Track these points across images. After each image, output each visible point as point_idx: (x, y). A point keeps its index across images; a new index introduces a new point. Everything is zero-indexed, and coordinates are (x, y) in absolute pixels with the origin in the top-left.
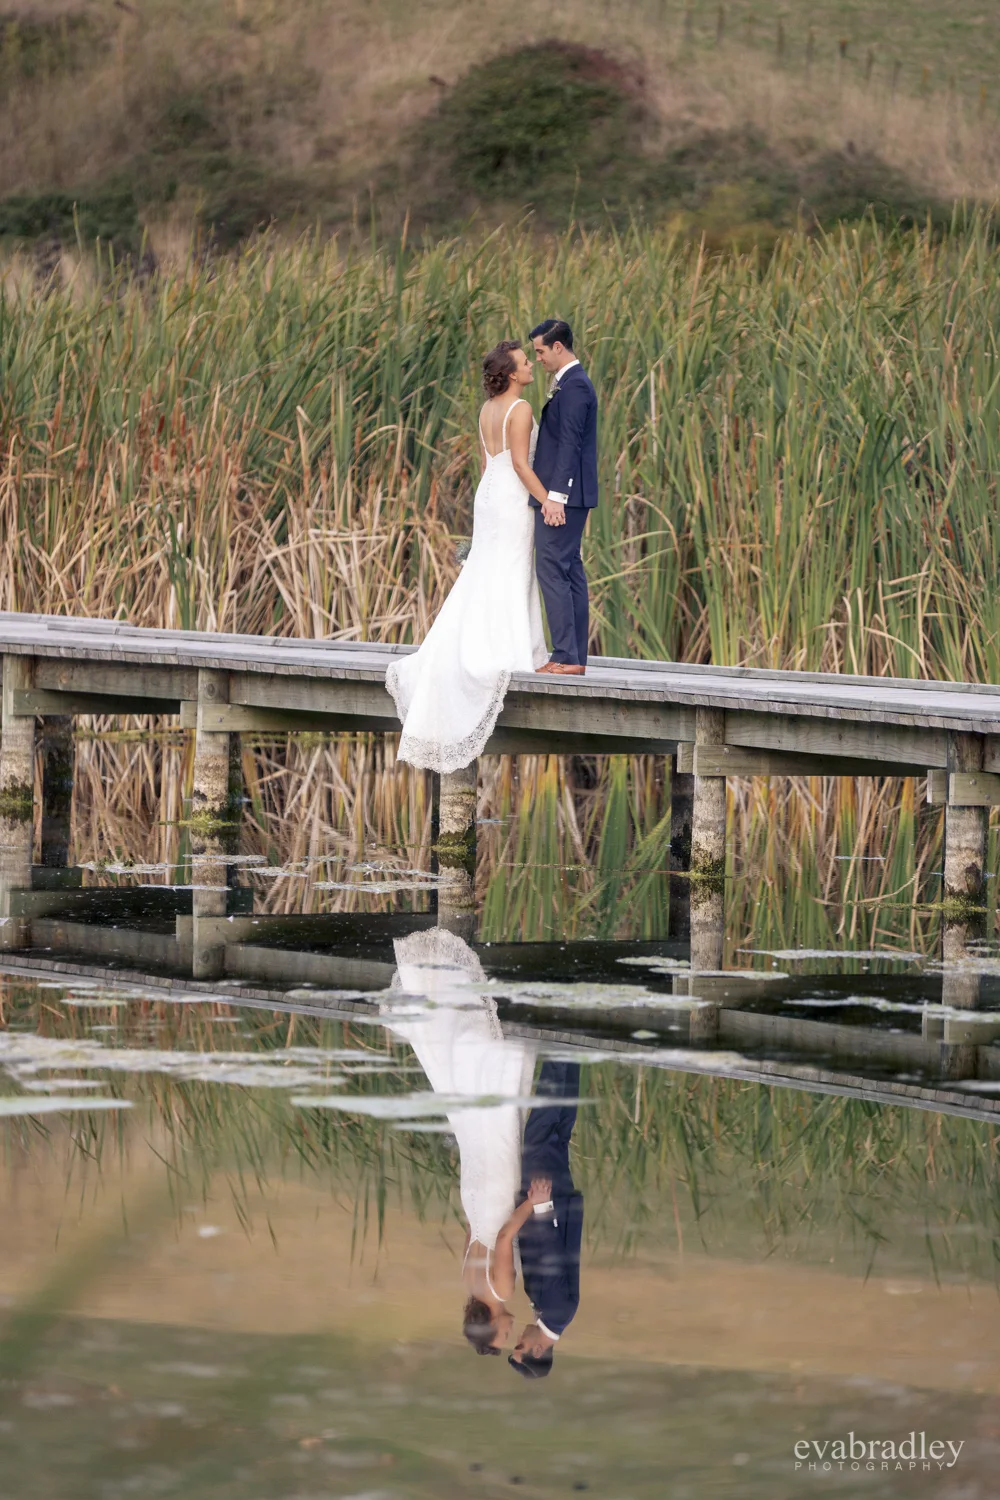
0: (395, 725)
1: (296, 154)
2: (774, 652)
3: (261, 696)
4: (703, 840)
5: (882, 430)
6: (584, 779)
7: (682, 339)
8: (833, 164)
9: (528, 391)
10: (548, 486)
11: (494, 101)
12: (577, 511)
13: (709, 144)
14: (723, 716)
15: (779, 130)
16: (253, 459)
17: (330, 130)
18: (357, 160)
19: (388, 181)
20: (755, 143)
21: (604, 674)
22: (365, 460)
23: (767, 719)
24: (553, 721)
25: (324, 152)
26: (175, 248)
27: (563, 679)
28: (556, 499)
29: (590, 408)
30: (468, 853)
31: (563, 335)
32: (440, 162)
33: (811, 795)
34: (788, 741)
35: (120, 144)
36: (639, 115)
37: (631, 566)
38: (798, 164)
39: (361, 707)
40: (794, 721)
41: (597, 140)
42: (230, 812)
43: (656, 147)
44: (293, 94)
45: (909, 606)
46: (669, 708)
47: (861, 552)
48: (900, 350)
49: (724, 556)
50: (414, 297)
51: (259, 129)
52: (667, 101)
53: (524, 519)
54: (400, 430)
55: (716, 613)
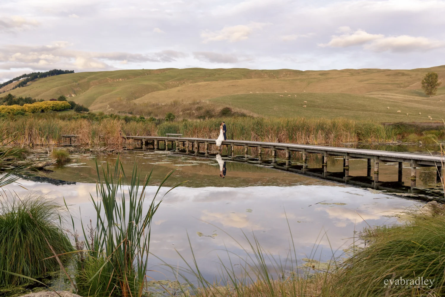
0: (216, 144)
1: (213, 114)
2: (237, 139)
3: (209, 142)
4: (232, 149)
5: (243, 127)
6: (227, 146)
7: (232, 123)
8: (242, 113)
9: (222, 126)
10: (224, 130)
11: (224, 110)
12: (225, 132)
13: (235, 112)
14: (233, 143)
15: (239, 112)
16: (209, 129)
17: (215, 112)
18: (217, 114)
19: (218, 115)
20: (237, 113)
21: (227, 141)
22: (215, 129)
23: (236, 143)
24: (224, 143)
25: (215, 113)
26: (207, 118)
27: (225, 141)
28: (224, 131)
29: (225, 126)
30: (220, 150)
31: (224, 123)
32: (221, 114)
33: (239, 147)
34: (237, 144)
35: (204, 113)
36: (231, 111)
37: (230, 135)
38: (240, 114)
39: (214, 143)
40: (237, 143)
41: (229, 112)
42: (208, 148)
43: (232, 113)
44: (213, 111)
45: (244, 137)
46: (230, 142)
47: (242, 134)
48: (244, 123)
49: (234, 134)
50: (218, 121)
51: (211, 112)
52: (233, 110)
53: (223, 132)
54: (217, 128)
55: (234, 137)
